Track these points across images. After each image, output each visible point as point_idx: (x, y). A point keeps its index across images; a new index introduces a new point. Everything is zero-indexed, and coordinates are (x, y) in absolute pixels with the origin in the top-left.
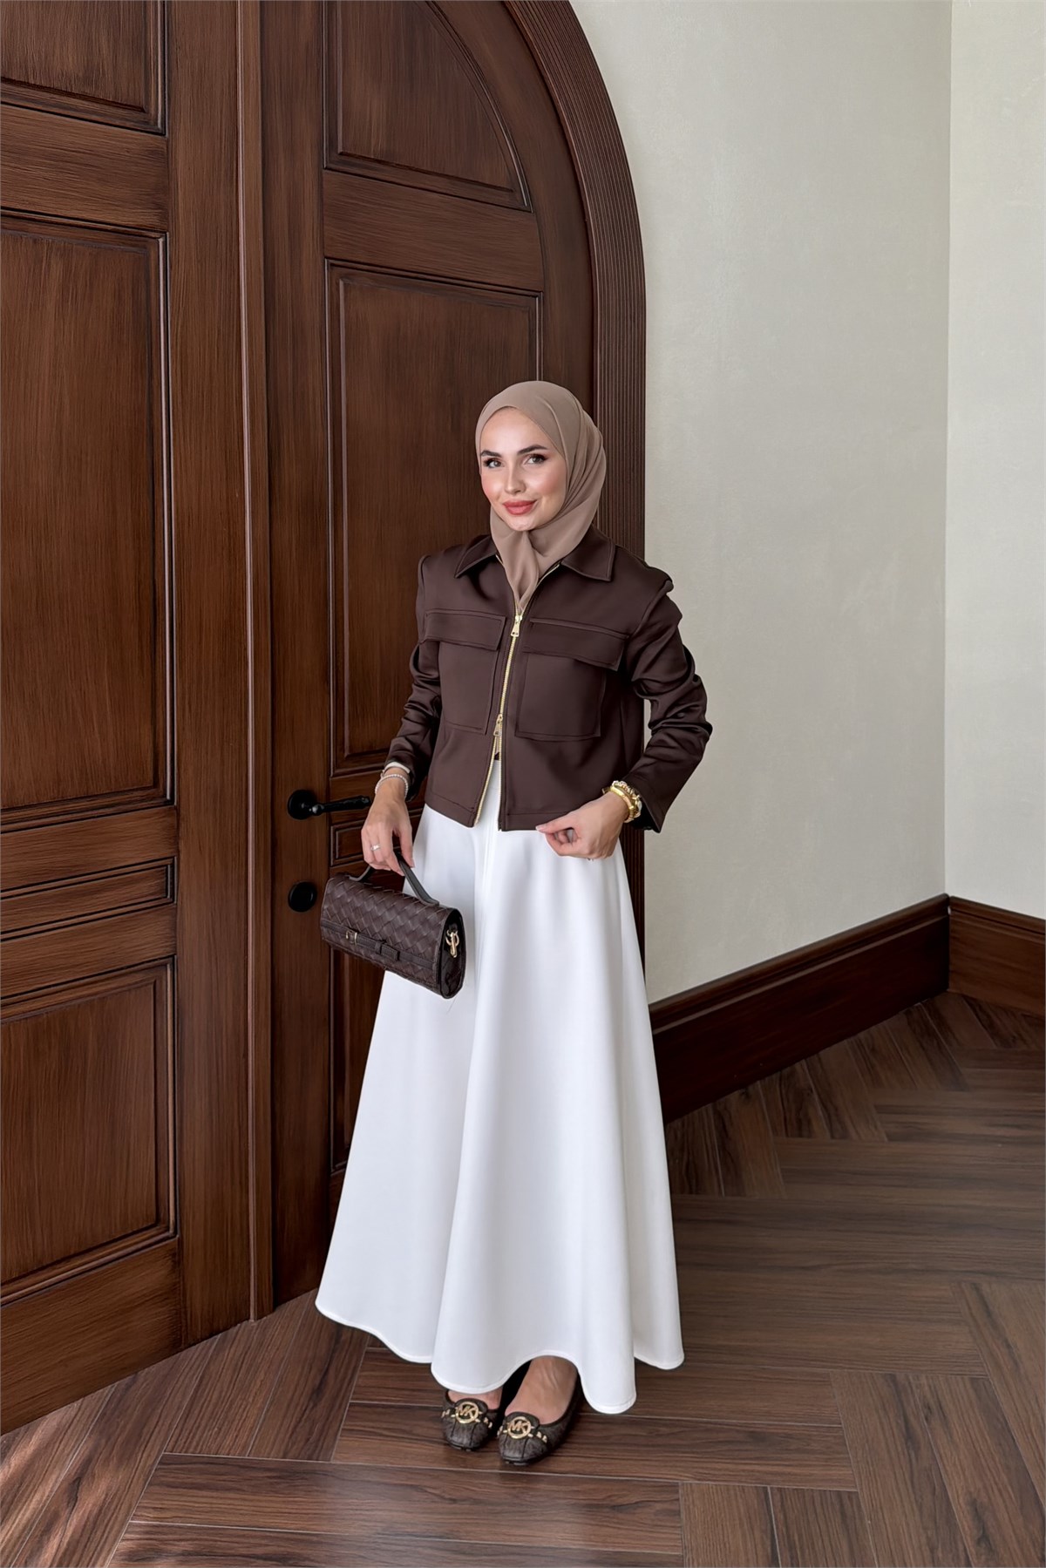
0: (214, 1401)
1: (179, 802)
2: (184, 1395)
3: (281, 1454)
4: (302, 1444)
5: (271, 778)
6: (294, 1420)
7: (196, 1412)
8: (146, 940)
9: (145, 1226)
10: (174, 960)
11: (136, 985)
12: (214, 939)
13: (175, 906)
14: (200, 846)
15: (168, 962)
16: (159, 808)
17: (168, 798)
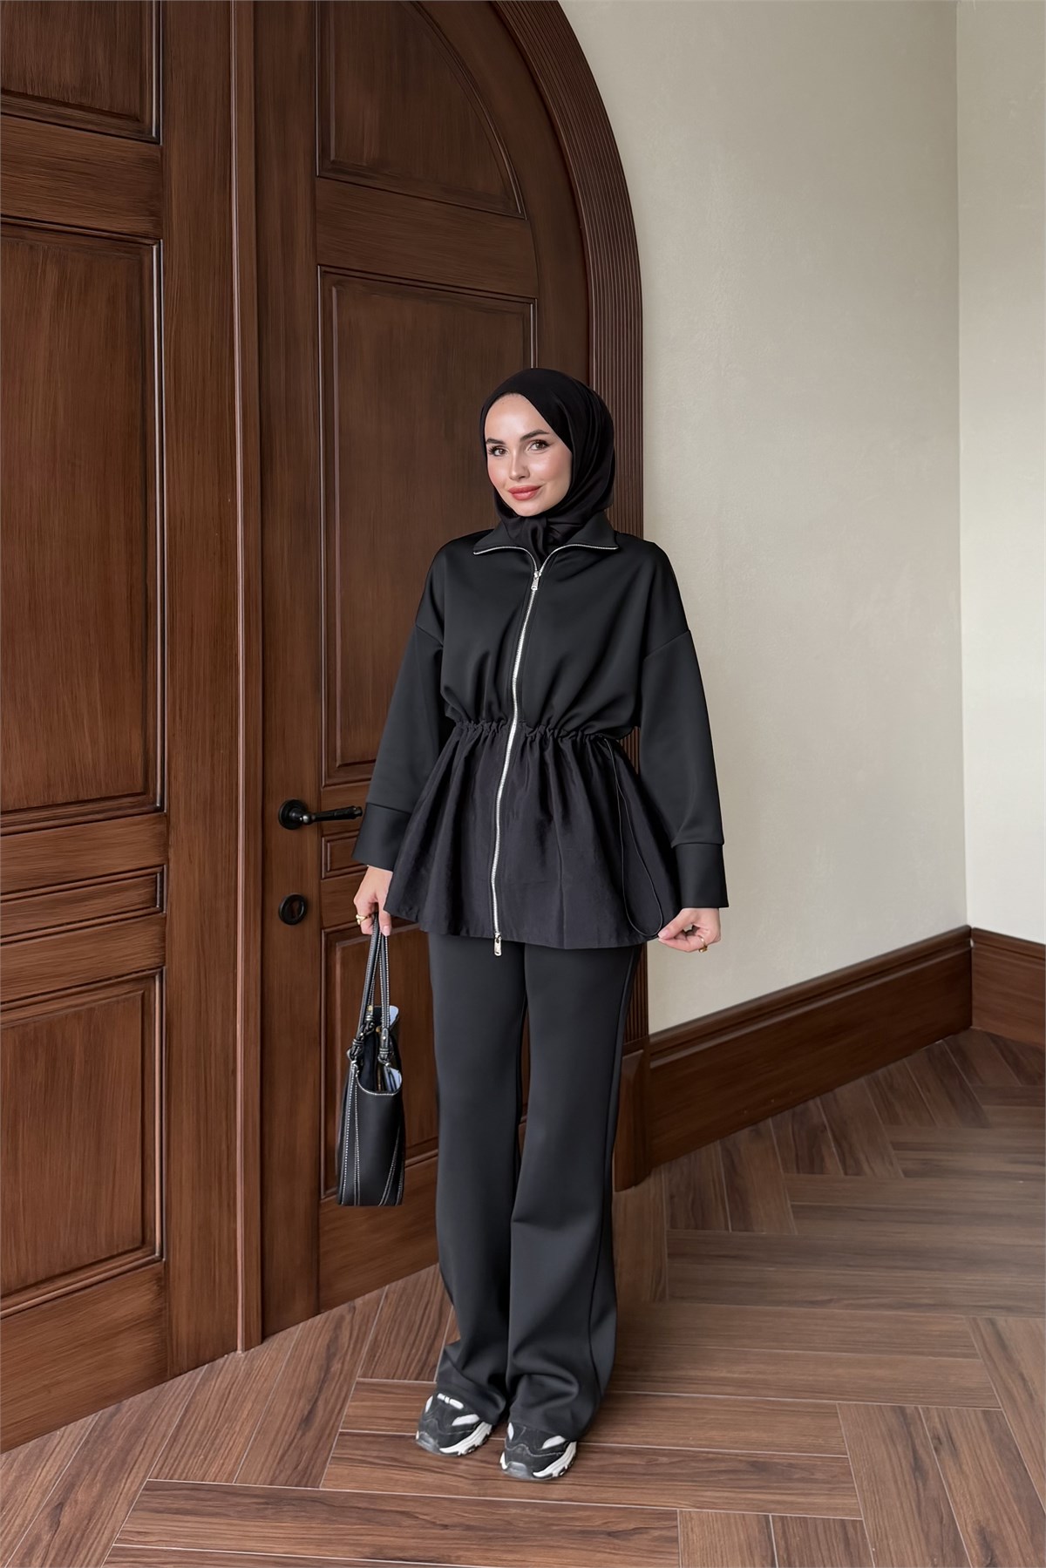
0: (200, 1428)
1: (169, 810)
2: (169, 1425)
3: (268, 1481)
4: (289, 1472)
5: (262, 785)
6: (282, 1447)
7: (182, 1440)
8: (134, 951)
9: (131, 1248)
10: (162, 971)
11: (124, 996)
12: (204, 951)
13: (164, 916)
14: (190, 855)
15: (156, 973)
16: (149, 815)
17: (158, 805)
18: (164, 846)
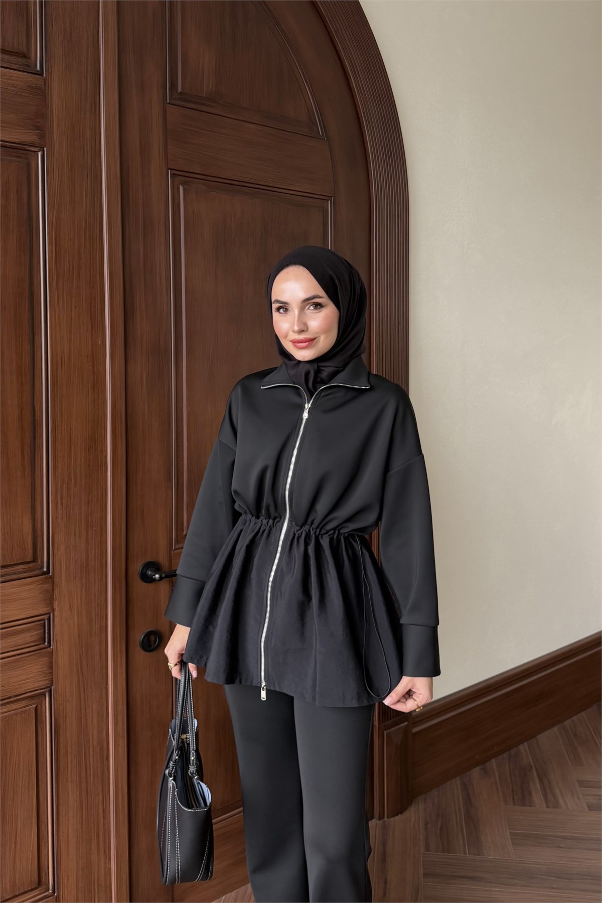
1: (53, 573)
5: (125, 553)
8: (29, 676)
9: (30, 888)
10: (51, 689)
11: (22, 709)
12: (82, 674)
13: (51, 650)
14: (70, 605)
15: (46, 691)
16: (38, 577)
17: (45, 570)
18: (50, 599)
